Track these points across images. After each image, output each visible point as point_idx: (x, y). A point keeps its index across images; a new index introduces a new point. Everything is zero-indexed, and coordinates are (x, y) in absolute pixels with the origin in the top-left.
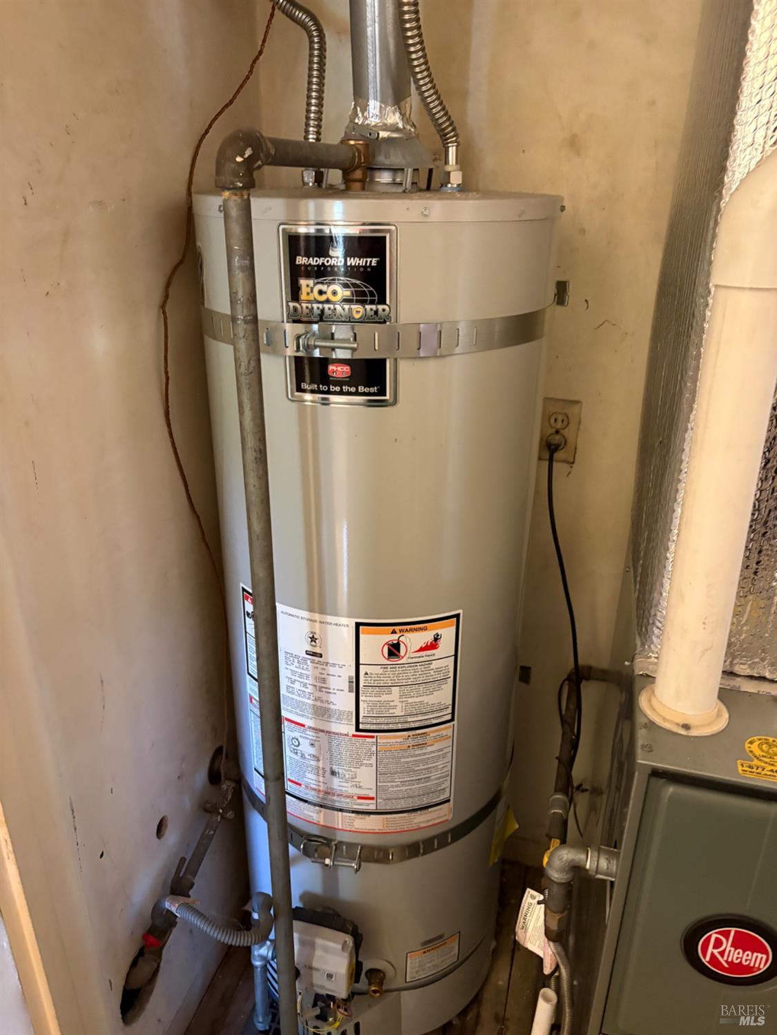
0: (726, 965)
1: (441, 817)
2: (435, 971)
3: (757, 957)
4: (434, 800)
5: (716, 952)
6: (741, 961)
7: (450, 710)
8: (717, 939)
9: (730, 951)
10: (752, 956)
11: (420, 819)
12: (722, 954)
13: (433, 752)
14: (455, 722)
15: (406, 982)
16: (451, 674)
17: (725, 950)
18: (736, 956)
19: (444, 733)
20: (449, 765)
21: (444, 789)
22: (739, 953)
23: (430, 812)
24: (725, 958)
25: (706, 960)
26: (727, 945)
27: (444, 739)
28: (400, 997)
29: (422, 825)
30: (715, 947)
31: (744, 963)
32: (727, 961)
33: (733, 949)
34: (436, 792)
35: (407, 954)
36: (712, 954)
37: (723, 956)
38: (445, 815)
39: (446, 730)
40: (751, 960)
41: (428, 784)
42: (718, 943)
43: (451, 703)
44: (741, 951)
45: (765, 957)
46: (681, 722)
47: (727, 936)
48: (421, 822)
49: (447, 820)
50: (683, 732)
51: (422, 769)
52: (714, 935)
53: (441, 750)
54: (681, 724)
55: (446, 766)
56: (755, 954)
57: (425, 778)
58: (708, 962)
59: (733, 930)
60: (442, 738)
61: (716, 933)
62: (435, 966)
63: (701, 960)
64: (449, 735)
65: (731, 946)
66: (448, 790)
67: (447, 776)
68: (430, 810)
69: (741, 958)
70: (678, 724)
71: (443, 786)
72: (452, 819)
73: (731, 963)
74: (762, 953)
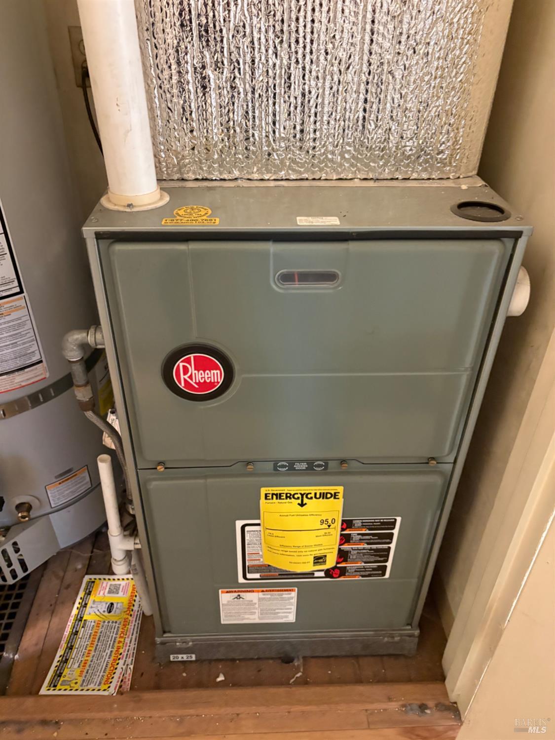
0: (196, 386)
1: (38, 375)
2: (73, 497)
3: (214, 373)
4: (27, 362)
5: (186, 377)
6: (205, 380)
7: (16, 283)
8: (184, 366)
9: (195, 374)
10: (211, 373)
11: (19, 379)
12: (190, 377)
13: (12, 321)
14: (25, 294)
15: (52, 508)
16: (7, 251)
17: (191, 374)
18: (200, 376)
19: (18, 303)
20: (32, 331)
21: (33, 352)
22: (201, 374)
23: (27, 372)
24: (194, 381)
25: (182, 386)
26: (192, 369)
27: (20, 309)
28: (49, 519)
29: (23, 384)
30: (185, 374)
31: (208, 381)
32: (196, 383)
33: (196, 372)
34: (27, 354)
35: (45, 487)
36: (185, 380)
37: (192, 380)
38: (42, 374)
39: (19, 301)
40: (211, 377)
41: (16, 349)
42: (186, 370)
43: (15, 277)
44: (201, 372)
45: (218, 372)
46: (126, 204)
47: (190, 363)
48: (22, 381)
49: (45, 378)
50: (128, 210)
51: (6, 337)
52: (180, 364)
53: (19, 319)
54: (126, 205)
55: (29, 333)
56: (212, 372)
57: (12, 344)
58: (183, 387)
59: (192, 356)
60: (17, 308)
61: (182, 362)
62: (72, 492)
63: (179, 387)
64: (23, 306)
65: (195, 369)
66: (37, 352)
67: (33, 340)
68: (26, 370)
69: (204, 378)
70: (125, 206)
71: (32, 350)
72: (49, 377)
73: (199, 384)
74: (216, 370)
